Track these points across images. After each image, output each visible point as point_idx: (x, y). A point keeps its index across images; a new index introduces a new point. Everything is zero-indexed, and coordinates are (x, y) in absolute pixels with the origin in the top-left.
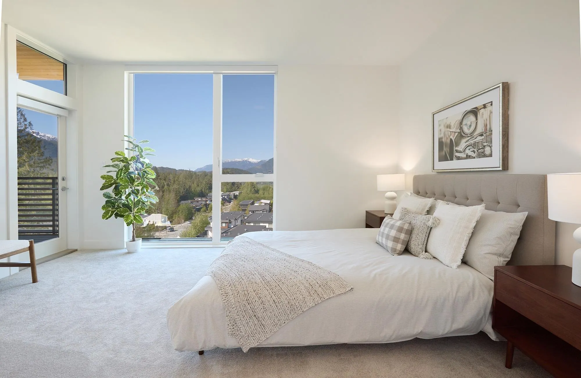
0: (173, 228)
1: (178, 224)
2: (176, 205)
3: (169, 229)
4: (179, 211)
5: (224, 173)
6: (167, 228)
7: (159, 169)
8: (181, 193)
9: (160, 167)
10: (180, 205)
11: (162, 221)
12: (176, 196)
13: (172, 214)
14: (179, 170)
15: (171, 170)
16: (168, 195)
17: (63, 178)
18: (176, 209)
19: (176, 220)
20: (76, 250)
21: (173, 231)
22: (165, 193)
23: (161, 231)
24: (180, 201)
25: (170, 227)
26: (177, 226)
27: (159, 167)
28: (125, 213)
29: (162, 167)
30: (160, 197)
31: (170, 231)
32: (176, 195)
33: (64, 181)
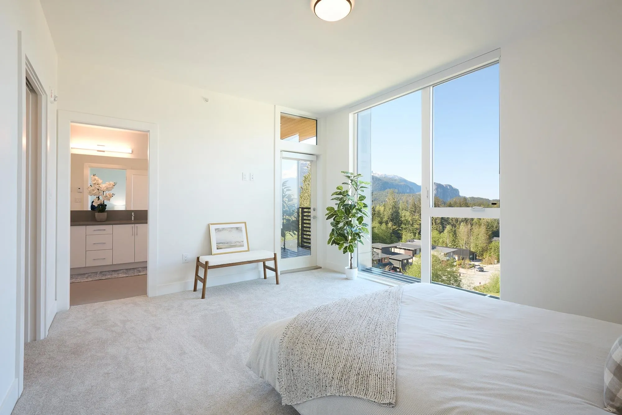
0: (483, 268)
1: (490, 264)
2: (487, 241)
3: (478, 268)
4: (491, 249)
5: (436, 205)
6: (476, 267)
7: (469, 199)
8: (494, 227)
9: (471, 197)
10: (492, 241)
11: (470, 257)
12: (487, 231)
13: (482, 252)
14: (494, 200)
15: (483, 200)
16: (477, 229)
17: (314, 209)
18: (487, 246)
19: (487, 259)
20: (321, 268)
21: (483, 271)
22: (474, 226)
23: (469, 268)
24: (493, 238)
25: (479, 266)
26: (488, 266)
27: (469, 197)
28: (341, 241)
29: (473, 198)
30: (468, 231)
31: (479, 271)
32: (488, 229)
33: (315, 211)
